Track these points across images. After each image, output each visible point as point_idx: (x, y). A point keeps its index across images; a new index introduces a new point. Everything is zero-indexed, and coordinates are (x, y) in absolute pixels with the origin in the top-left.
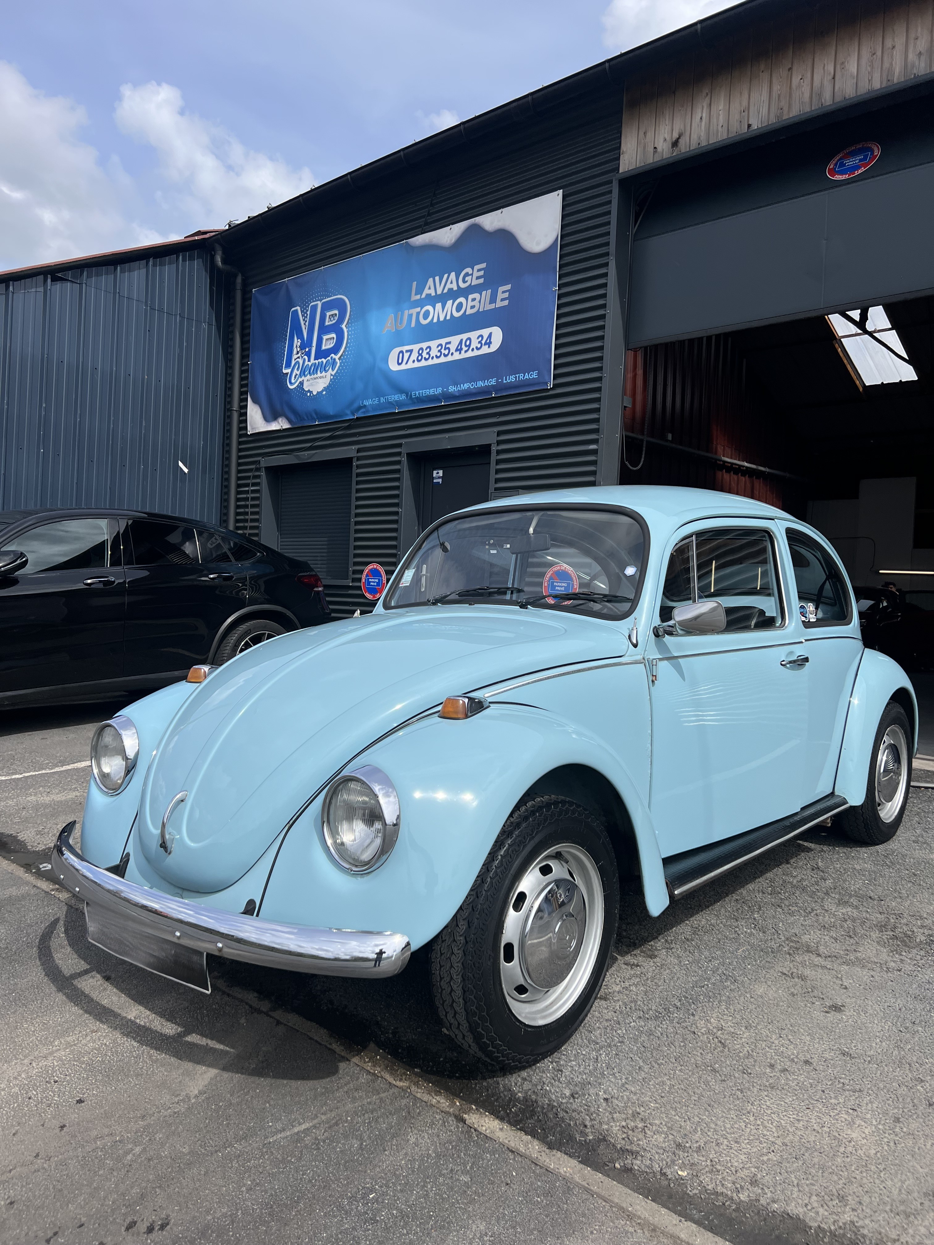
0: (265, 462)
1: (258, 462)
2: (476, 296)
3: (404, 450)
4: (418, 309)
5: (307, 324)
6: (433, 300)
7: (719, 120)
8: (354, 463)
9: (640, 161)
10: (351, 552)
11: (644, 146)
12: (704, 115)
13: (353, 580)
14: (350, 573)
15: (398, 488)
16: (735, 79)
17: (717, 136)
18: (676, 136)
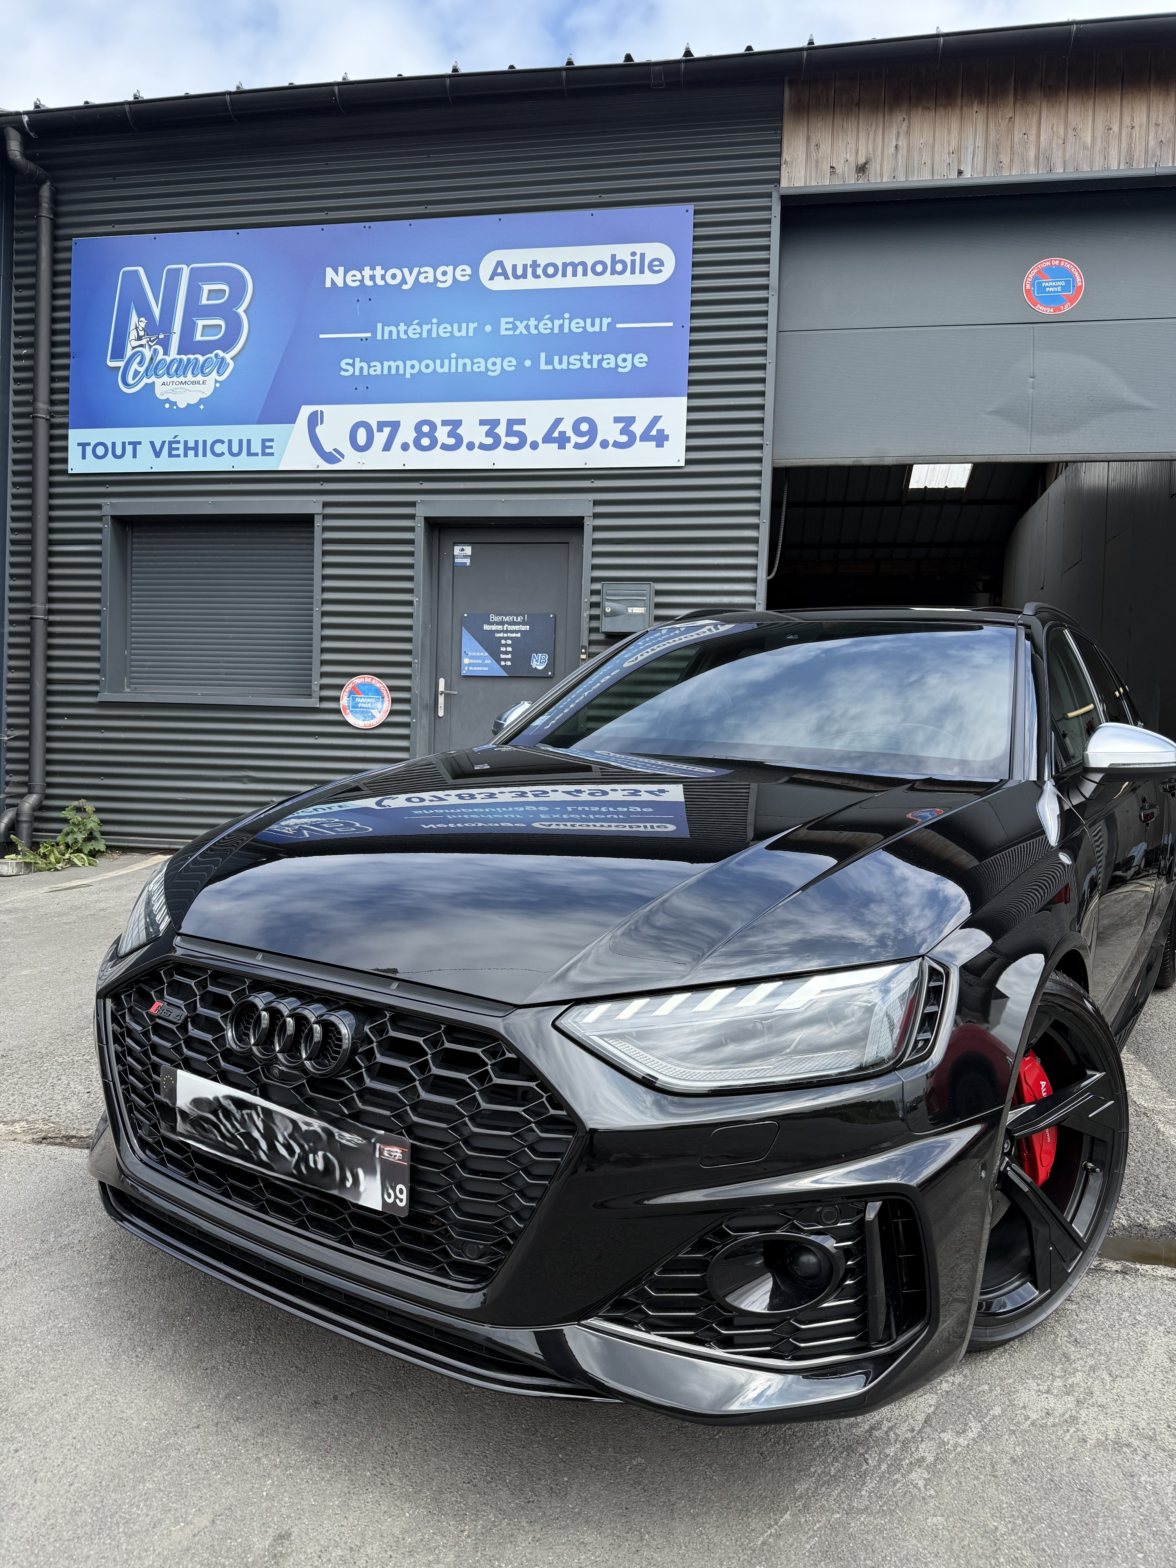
0: (110, 508)
1: (97, 507)
3: (421, 512)
7: (921, 155)
8: (318, 523)
9: (811, 179)
10: (317, 657)
11: (817, 162)
12: (900, 143)
13: (322, 699)
14: (315, 688)
15: (411, 566)
16: (941, 112)
17: (918, 174)
18: (862, 161)
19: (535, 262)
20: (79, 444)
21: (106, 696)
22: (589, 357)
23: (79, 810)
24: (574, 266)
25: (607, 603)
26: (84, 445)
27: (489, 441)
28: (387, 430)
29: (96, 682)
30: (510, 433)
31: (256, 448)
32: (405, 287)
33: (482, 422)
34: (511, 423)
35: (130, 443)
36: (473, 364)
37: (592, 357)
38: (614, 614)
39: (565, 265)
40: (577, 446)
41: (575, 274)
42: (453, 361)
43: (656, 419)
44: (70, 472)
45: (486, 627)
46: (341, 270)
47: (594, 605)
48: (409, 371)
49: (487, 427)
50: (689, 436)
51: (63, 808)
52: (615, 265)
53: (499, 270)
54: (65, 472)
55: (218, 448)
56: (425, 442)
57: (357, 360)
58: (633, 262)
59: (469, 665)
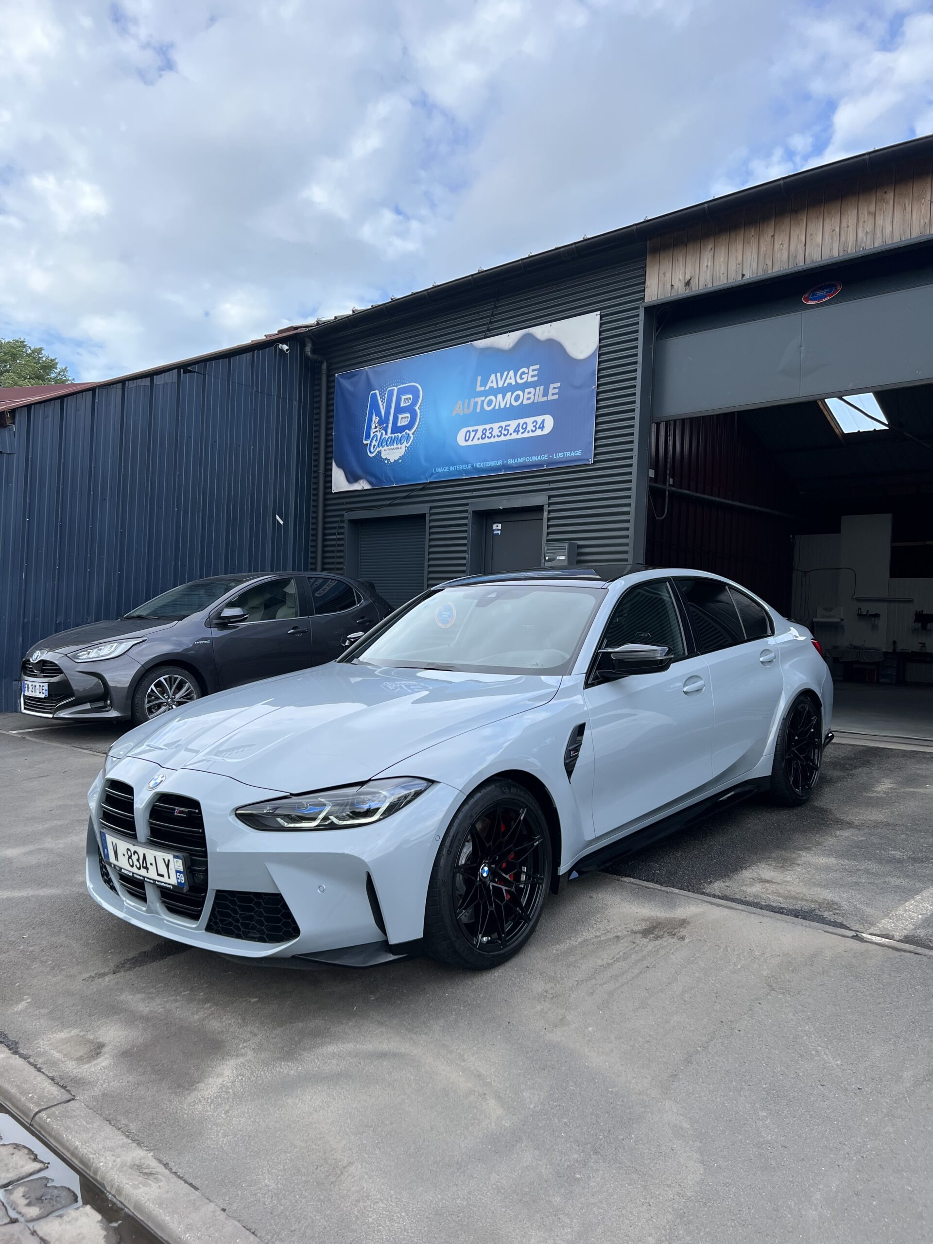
0: (349, 516)
1: (343, 516)
2: (532, 390)
3: (470, 509)
4: (483, 398)
5: (385, 404)
6: (494, 392)
7: (720, 268)
8: (428, 518)
9: (660, 294)
11: (664, 283)
12: (709, 264)
15: (466, 538)
17: (719, 281)
18: (688, 278)
25: (547, 554)
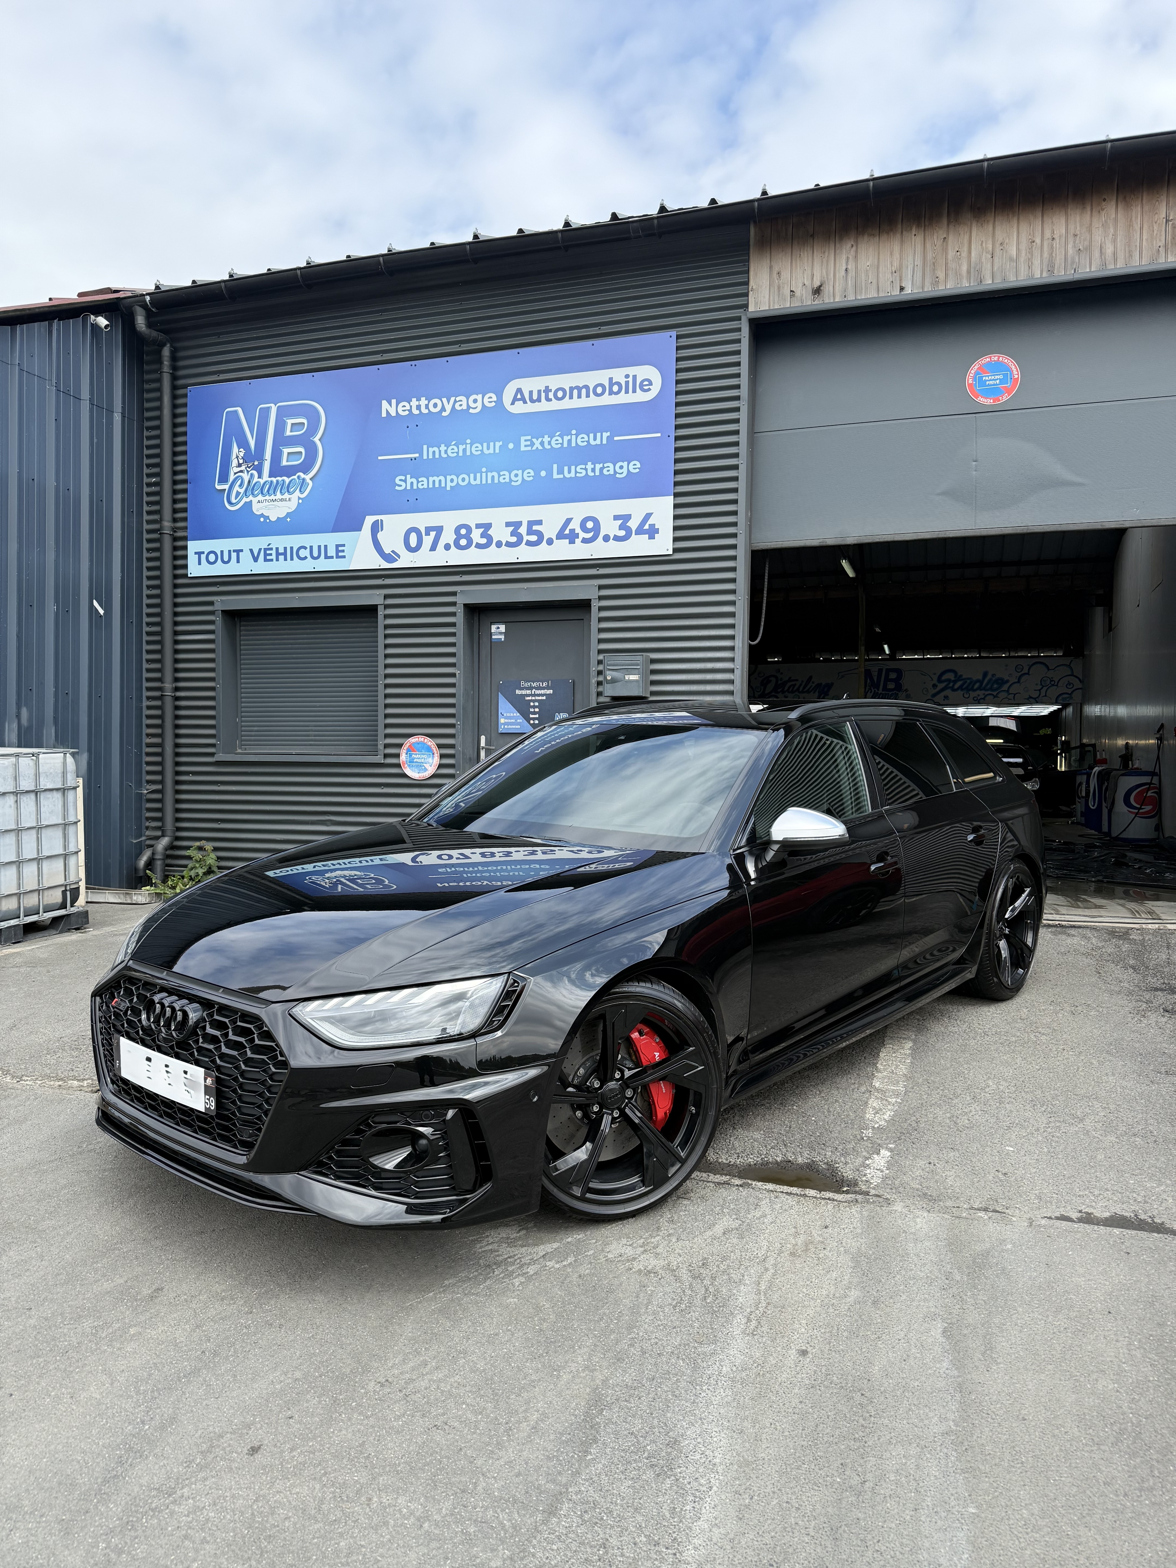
0: (220, 604)
1: (211, 603)
3: (458, 600)
7: (867, 275)
8: (381, 612)
9: (774, 303)
10: (381, 721)
11: (779, 288)
12: (849, 267)
13: (386, 756)
14: (381, 747)
15: (453, 645)
16: (884, 237)
17: (865, 292)
18: (817, 284)
19: (547, 387)
20: (196, 553)
21: (221, 757)
22: (593, 466)
23: (200, 849)
24: (579, 389)
25: (608, 672)
26: (199, 554)
27: (514, 539)
28: (433, 534)
29: (213, 745)
30: (530, 532)
31: (332, 552)
32: (444, 414)
33: (508, 524)
34: (531, 524)
35: (234, 551)
36: (499, 476)
37: (595, 466)
38: (613, 681)
39: (572, 389)
40: (585, 541)
41: (579, 396)
42: (484, 475)
43: (648, 516)
44: (189, 575)
45: (518, 692)
46: (394, 402)
47: (600, 673)
48: (449, 484)
49: (512, 528)
50: (676, 528)
51: (188, 848)
52: (612, 388)
53: (519, 396)
54: (185, 576)
55: (303, 553)
56: (463, 542)
57: (408, 476)
58: (627, 383)
59: (505, 724)
